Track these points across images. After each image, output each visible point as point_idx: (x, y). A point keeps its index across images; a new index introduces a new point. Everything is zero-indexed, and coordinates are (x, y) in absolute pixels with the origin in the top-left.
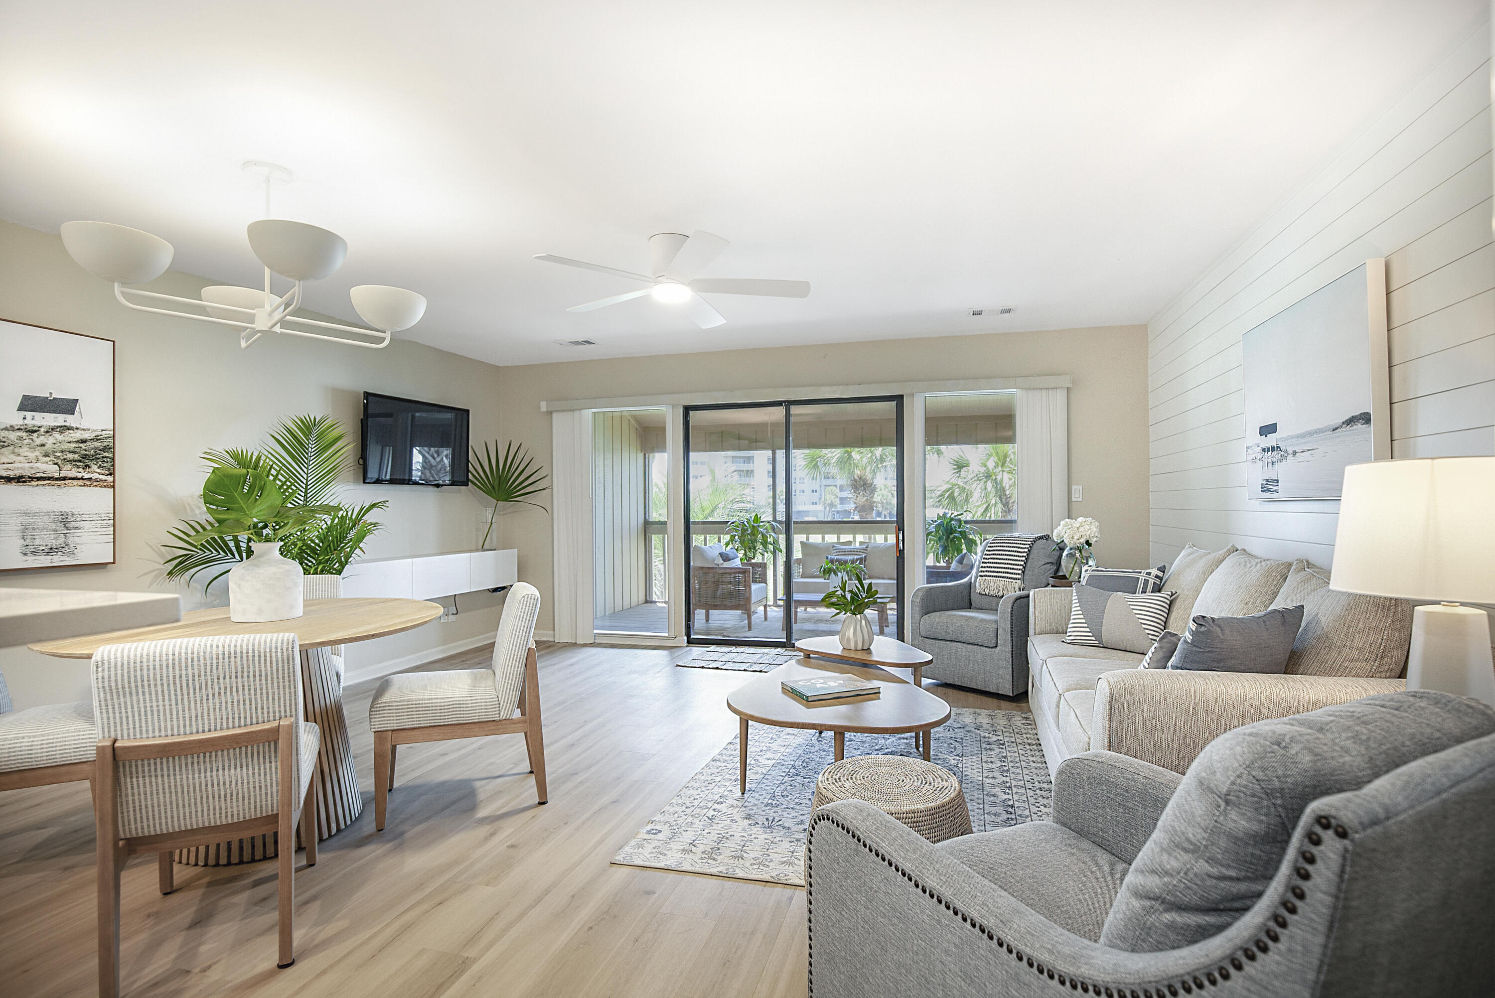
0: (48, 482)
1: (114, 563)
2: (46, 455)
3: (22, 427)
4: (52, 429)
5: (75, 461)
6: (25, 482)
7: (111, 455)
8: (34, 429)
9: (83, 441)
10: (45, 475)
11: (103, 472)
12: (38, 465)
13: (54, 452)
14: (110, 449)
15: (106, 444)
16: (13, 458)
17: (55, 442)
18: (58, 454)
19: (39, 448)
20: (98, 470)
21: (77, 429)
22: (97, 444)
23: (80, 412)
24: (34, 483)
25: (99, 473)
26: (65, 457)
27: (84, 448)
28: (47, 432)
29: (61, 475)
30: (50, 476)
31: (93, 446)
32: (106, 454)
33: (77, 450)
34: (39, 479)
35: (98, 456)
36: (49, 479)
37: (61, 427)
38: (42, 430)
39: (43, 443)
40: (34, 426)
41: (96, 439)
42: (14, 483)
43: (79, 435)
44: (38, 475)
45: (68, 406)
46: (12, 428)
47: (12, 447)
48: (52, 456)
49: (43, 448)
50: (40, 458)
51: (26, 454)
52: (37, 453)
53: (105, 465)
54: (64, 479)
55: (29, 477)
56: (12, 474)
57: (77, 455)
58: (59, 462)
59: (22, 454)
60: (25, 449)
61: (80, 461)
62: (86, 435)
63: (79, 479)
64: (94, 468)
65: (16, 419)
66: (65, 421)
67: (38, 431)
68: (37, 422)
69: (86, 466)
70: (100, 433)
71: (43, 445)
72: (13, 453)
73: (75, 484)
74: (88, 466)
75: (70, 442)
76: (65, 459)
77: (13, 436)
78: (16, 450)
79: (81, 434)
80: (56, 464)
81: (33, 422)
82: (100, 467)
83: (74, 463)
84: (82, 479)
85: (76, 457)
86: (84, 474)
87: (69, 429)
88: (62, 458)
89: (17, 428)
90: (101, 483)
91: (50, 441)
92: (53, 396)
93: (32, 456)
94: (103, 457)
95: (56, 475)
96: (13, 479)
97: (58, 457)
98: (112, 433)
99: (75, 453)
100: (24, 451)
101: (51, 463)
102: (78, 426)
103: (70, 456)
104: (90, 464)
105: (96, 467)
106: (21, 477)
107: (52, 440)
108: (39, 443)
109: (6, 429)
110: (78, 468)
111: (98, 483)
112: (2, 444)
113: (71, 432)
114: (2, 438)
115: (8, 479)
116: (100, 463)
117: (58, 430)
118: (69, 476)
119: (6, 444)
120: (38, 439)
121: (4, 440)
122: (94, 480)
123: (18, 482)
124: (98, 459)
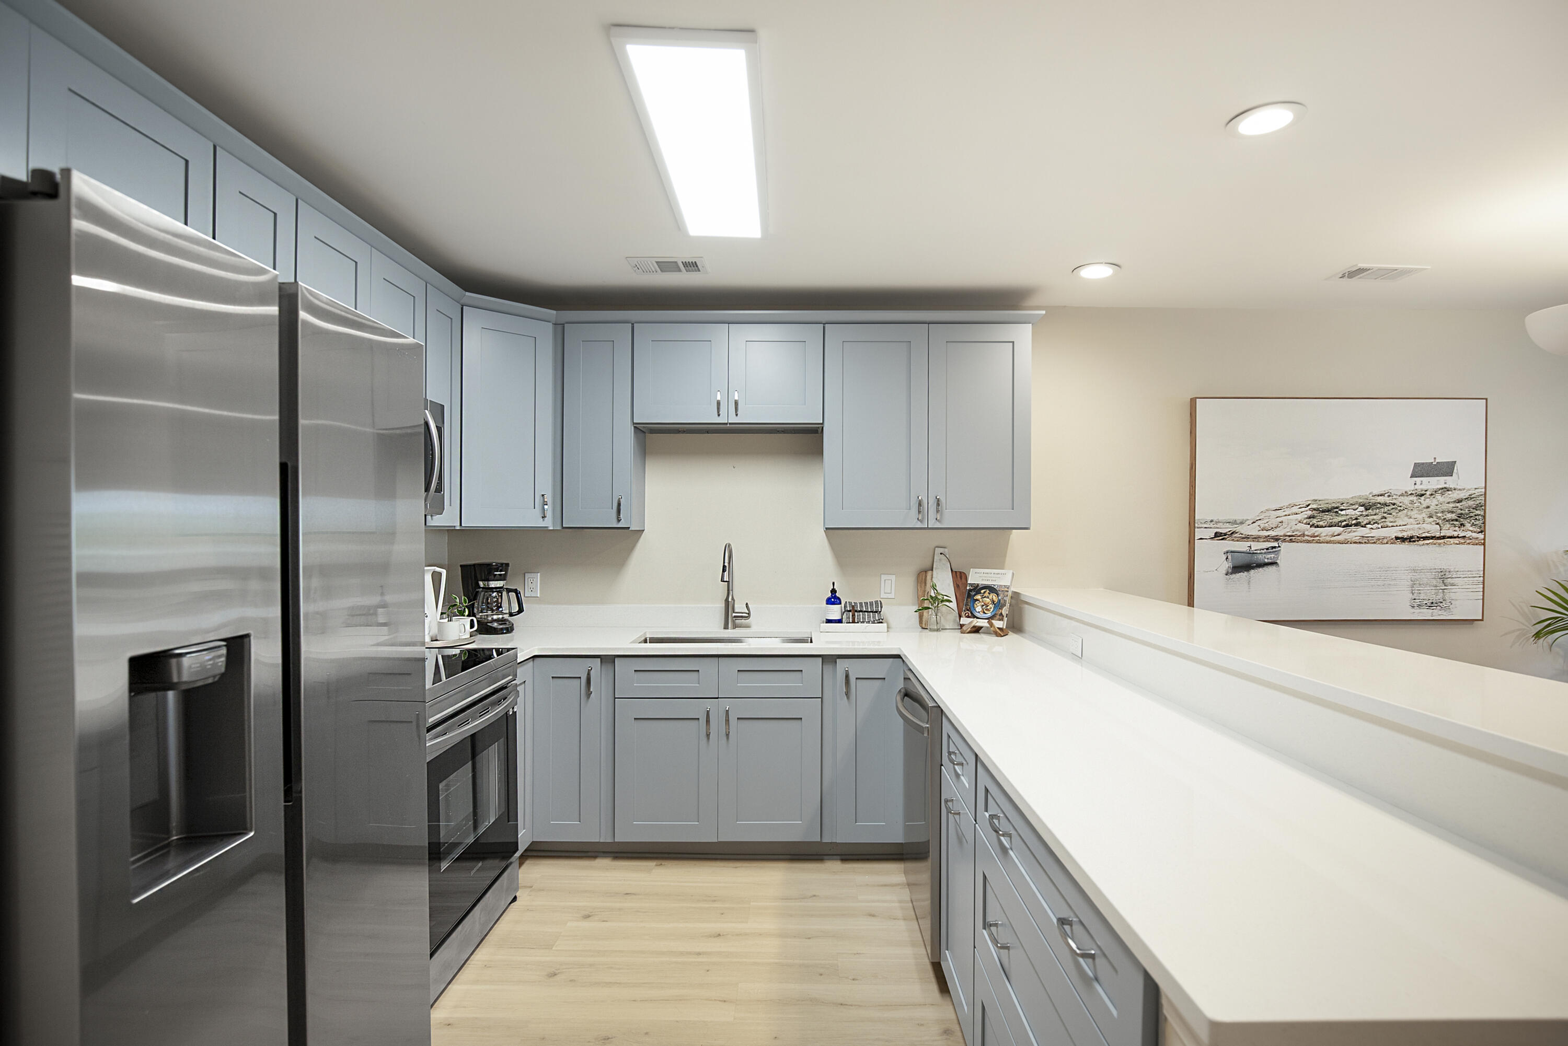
0: (1431, 541)
1: (1482, 620)
2: (1431, 517)
3: (1413, 492)
4: (1436, 492)
5: (1452, 520)
6: (1414, 541)
7: (1482, 513)
8: (1422, 493)
9: (1459, 501)
10: (1428, 535)
11: (1475, 530)
12: (1424, 525)
13: (1437, 513)
14: (1481, 506)
15: (1478, 502)
16: (1406, 520)
17: (1437, 503)
18: (1439, 515)
19: (1425, 510)
20: (1471, 529)
21: (1455, 489)
22: (1471, 503)
23: (1457, 473)
24: (1421, 542)
25: (1472, 531)
26: (1445, 517)
27: (1460, 507)
28: (1432, 495)
29: (1442, 535)
30: (1433, 535)
31: (1467, 505)
32: (1478, 512)
33: (1454, 510)
34: (1425, 538)
35: (1471, 515)
36: (1432, 538)
37: (1443, 489)
38: (1428, 493)
39: (1429, 505)
40: (1422, 491)
41: (1470, 498)
42: (1407, 543)
43: (1456, 495)
44: (1424, 535)
45: (1447, 469)
46: (1406, 494)
47: (1406, 510)
48: (1434, 517)
49: (1428, 510)
50: (1426, 519)
51: (1416, 516)
52: (1424, 515)
53: (1477, 522)
54: (1444, 537)
55: (1418, 537)
56: (1405, 535)
57: (1455, 514)
58: (1440, 522)
59: (1413, 516)
60: (1415, 511)
61: (1456, 520)
62: (1463, 495)
63: (1455, 537)
64: (1468, 526)
65: (1409, 485)
66: (1445, 483)
67: (1425, 494)
68: (1424, 487)
69: (1461, 525)
70: (1474, 492)
71: (1428, 507)
72: (1407, 516)
73: (1452, 543)
74: (1462, 525)
75: (1448, 503)
76: (1444, 519)
77: (1406, 500)
78: (1409, 513)
79: (1458, 494)
80: (1438, 524)
81: (1421, 487)
82: (1473, 525)
83: (1452, 523)
84: (1458, 536)
85: (1454, 516)
86: (1459, 533)
87: (1448, 490)
88: (1443, 518)
89: (1410, 493)
90: (1473, 541)
91: (1433, 502)
92: (1437, 461)
93: (1420, 517)
94: (1476, 515)
95: (1438, 535)
96: (1406, 539)
97: (1439, 518)
98: (1483, 490)
99: (1452, 512)
100: (1414, 514)
101: (1434, 523)
102: (1456, 487)
103: (1449, 516)
104: (1465, 522)
105: (1470, 525)
106: (1412, 537)
107: (1435, 502)
108: (1425, 506)
109: (1402, 495)
110: (1455, 527)
111: (1471, 541)
112: (1399, 508)
113: (1450, 492)
114: (1398, 503)
115: (1403, 540)
116: (1473, 521)
117: (1440, 492)
118: (1448, 535)
119: (1402, 508)
120: (1425, 502)
121: (1400, 505)
122: (1468, 538)
123: (1410, 541)
124: (1471, 517)
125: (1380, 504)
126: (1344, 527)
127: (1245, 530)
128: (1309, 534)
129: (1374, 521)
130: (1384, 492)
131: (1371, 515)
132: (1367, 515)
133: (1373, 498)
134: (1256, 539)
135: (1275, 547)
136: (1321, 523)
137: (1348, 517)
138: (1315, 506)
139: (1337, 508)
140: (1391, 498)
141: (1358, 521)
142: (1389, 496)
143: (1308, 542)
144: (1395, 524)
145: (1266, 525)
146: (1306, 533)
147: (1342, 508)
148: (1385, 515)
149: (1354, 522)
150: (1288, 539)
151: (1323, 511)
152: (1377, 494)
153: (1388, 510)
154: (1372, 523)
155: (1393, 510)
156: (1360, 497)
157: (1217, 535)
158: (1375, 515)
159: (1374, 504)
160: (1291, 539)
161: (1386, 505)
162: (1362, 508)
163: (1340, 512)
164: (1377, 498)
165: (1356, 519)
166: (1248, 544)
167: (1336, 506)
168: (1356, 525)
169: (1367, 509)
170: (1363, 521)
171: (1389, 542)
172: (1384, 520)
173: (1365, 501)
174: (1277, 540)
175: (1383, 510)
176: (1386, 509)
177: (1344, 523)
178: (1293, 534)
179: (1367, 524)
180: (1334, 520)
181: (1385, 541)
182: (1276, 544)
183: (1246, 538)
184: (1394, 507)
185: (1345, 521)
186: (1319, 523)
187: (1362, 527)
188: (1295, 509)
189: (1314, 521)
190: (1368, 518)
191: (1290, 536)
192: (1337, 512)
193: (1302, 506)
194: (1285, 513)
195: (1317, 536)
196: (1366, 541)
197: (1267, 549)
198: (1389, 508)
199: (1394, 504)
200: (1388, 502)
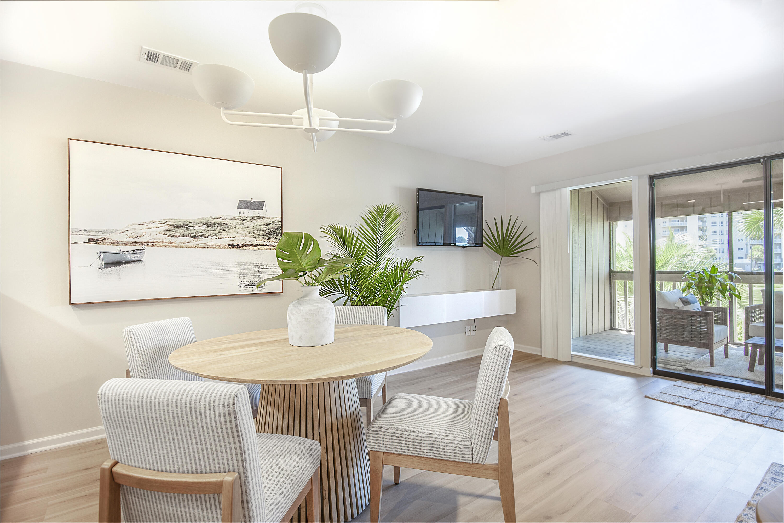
0: (251, 247)
1: (282, 292)
2: (250, 233)
3: (239, 218)
4: (253, 218)
5: (263, 236)
6: (240, 247)
7: (280, 232)
9: (267, 224)
10: (249, 244)
11: (277, 241)
12: (246, 238)
13: (253, 231)
14: (280, 228)
15: (278, 226)
16: (235, 234)
17: (254, 225)
18: (256, 232)
19: (246, 229)
20: (274, 240)
21: (264, 218)
22: (274, 226)
23: (265, 208)
24: (244, 248)
25: (275, 242)
26: (259, 233)
27: (267, 228)
28: (250, 220)
29: (257, 244)
30: (252, 244)
31: (272, 227)
32: (278, 231)
33: (264, 229)
34: (247, 245)
35: (274, 232)
36: (251, 245)
37: (257, 217)
38: (248, 219)
39: (249, 226)
40: (244, 217)
41: (273, 223)
42: (235, 248)
43: (265, 221)
44: (246, 244)
45: (260, 205)
46: (234, 219)
47: (234, 229)
48: (252, 233)
49: (249, 229)
50: (247, 234)
51: (241, 232)
52: (246, 232)
53: (278, 237)
54: (258, 245)
55: (242, 245)
56: (234, 243)
58: (256, 236)
59: (239, 232)
60: (240, 229)
61: (266, 235)
62: (269, 221)
63: (265, 245)
64: (272, 239)
65: (236, 213)
66: (259, 214)
67: (246, 219)
68: (246, 215)
69: (268, 238)
70: (275, 220)
72: (235, 232)
73: (263, 248)
74: (269, 238)
75: (261, 225)
76: (258, 234)
77: (235, 222)
78: (236, 230)
79: (266, 220)
80: (254, 237)
81: (244, 215)
82: (275, 238)
83: (263, 237)
84: (267, 245)
85: (264, 233)
86: (268, 243)
88: (257, 234)
89: (236, 218)
91: (251, 224)
92: (253, 200)
93: (243, 233)
94: (277, 233)
95: (254, 244)
96: (235, 246)
97: (255, 234)
98: (281, 219)
99: (263, 231)
100: (240, 231)
101: (252, 237)
102: (265, 216)
103: (261, 233)
104: (270, 236)
105: (273, 238)
106: (238, 245)
107: (252, 224)
108: (246, 226)
109: (232, 219)
110: (265, 239)
111: (274, 247)
112: (230, 227)
113: (261, 219)
114: (229, 224)
115: (233, 246)
116: (275, 236)
117: (255, 219)
118: (261, 244)
119: (232, 227)
120: (246, 224)
121: (231, 225)
122: (273, 246)
123: (237, 247)
124: (274, 234)
125: (217, 224)
126: (192, 237)
127: (115, 237)
128: (167, 241)
129: (213, 234)
130: (220, 217)
131: (211, 230)
132: (209, 231)
133: (213, 220)
134: (126, 243)
135: (140, 250)
136: (175, 235)
137: (195, 231)
138: (171, 223)
139: (187, 225)
140: (224, 220)
141: (202, 234)
142: (223, 219)
143: (166, 246)
144: (227, 237)
145: (133, 234)
146: (165, 241)
147: (191, 225)
148: (221, 231)
149: (200, 234)
150: (150, 244)
151: (177, 227)
152: (215, 217)
153: (223, 228)
154: (212, 235)
155: (226, 228)
156: (203, 219)
157: (89, 240)
158: (214, 230)
159: (213, 224)
160: (153, 244)
161: (221, 224)
162: (205, 226)
163: (189, 228)
164: (215, 220)
165: (201, 232)
166: (118, 247)
167: (186, 223)
168: (201, 236)
169: (208, 227)
170: (206, 234)
171: (224, 248)
172: (220, 234)
173: (207, 222)
174: (141, 245)
175: (219, 227)
176: (221, 227)
177: (192, 235)
178: (155, 241)
179: (208, 236)
180: (185, 233)
181: (221, 247)
182: (141, 248)
183: (117, 243)
184: (226, 226)
185: (193, 233)
186: (174, 234)
187: (205, 237)
188: (156, 225)
189: (171, 233)
190: (209, 232)
191: (152, 242)
192: (187, 228)
193: (161, 223)
194: (148, 227)
195: (173, 243)
196: (208, 246)
197: (134, 251)
198: (224, 226)
199: (226, 225)
200: (223, 223)
